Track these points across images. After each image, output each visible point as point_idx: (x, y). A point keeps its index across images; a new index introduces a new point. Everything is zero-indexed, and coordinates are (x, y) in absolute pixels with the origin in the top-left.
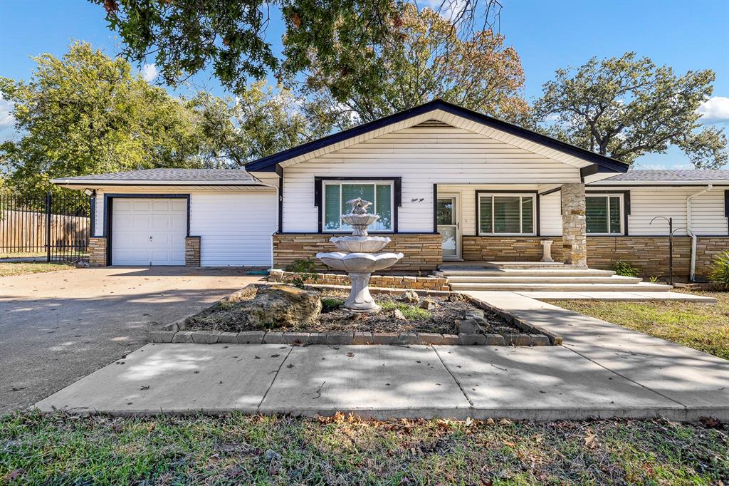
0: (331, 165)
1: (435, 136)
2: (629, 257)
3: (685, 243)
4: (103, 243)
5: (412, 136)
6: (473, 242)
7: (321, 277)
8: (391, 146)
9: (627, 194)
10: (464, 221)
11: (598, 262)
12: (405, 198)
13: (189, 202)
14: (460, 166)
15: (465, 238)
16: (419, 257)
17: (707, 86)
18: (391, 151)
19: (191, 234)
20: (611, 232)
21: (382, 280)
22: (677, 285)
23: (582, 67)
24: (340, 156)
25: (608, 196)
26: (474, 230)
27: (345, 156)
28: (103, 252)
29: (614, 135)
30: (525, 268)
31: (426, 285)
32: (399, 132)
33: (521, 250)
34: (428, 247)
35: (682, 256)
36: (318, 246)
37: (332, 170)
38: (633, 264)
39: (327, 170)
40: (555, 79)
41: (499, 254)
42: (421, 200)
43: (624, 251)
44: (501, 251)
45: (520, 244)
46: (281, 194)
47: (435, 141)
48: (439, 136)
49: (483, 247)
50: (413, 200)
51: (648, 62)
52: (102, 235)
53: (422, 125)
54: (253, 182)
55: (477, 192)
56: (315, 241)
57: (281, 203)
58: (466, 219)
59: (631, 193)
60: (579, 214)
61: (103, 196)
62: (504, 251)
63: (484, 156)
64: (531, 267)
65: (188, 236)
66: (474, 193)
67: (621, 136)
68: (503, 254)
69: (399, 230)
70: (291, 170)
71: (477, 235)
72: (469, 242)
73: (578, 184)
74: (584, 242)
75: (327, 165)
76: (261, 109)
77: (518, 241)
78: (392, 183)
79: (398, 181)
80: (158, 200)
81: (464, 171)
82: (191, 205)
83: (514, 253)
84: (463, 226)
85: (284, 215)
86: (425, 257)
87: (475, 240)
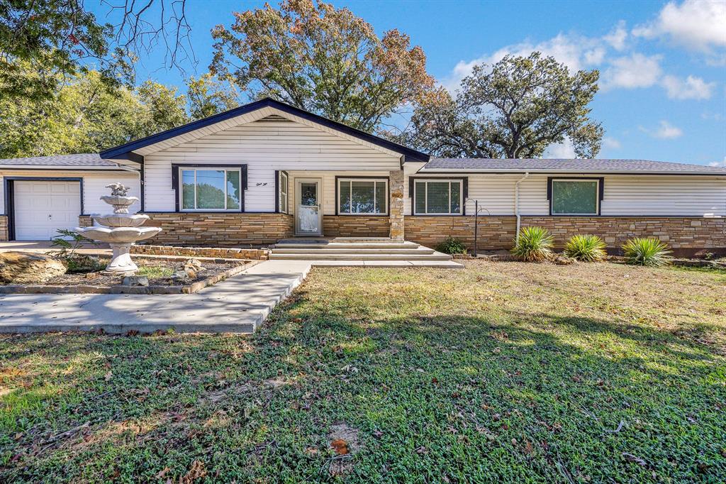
0: (186, 154)
1: (277, 129)
2: (464, 233)
3: (511, 222)
4: (4, 221)
5: (257, 129)
6: (332, 221)
7: (158, 249)
8: (239, 137)
9: (466, 180)
10: (325, 202)
11: (438, 237)
12: (251, 182)
13: (82, 185)
14: (298, 155)
15: (326, 217)
16: (262, 233)
17: (593, 85)
18: (239, 142)
19: (85, 213)
20: (451, 212)
21: (210, 251)
22: (479, 256)
23: (497, 64)
24: (194, 145)
25: (449, 181)
26: (334, 210)
27: (199, 146)
28: (4, 229)
29: (527, 127)
30: (351, 242)
31: (247, 255)
32: (245, 125)
33: (373, 228)
34: (268, 224)
35: (509, 232)
36: (174, 223)
37: (186, 158)
38: (468, 239)
39: (183, 158)
40: (472, 75)
41: (355, 230)
42: (265, 184)
43: (461, 229)
44: (356, 228)
45: (372, 222)
46: (142, 179)
47: (276, 133)
48: (280, 129)
49: (340, 225)
50: (258, 185)
51: (553, 61)
52: (3, 213)
53: (265, 120)
54: (117, 168)
55: (337, 177)
56: (171, 219)
57: (142, 187)
58: (327, 200)
59: (469, 179)
60: (398, 196)
61: (2, 179)
62: (358, 228)
63: (318, 147)
64: (356, 241)
65: (82, 215)
66: (334, 178)
67: (532, 128)
68: (357, 230)
69: (246, 210)
70: (149, 158)
71: (336, 214)
72: (328, 221)
73: (398, 171)
74: (402, 220)
75: (183, 154)
76: (209, 99)
77: (371, 220)
78: (239, 169)
79: (244, 168)
80: (55, 183)
81: (302, 159)
82: (84, 188)
83: (367, 230)
84: (325, 206)
85: (145, 197)
86: (267, 233)
87: (334, 219)
